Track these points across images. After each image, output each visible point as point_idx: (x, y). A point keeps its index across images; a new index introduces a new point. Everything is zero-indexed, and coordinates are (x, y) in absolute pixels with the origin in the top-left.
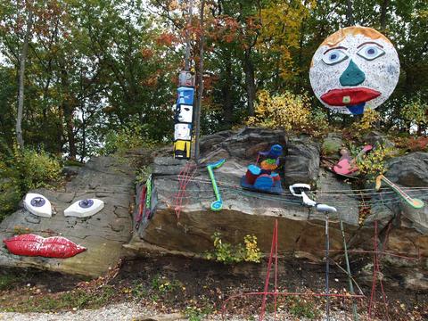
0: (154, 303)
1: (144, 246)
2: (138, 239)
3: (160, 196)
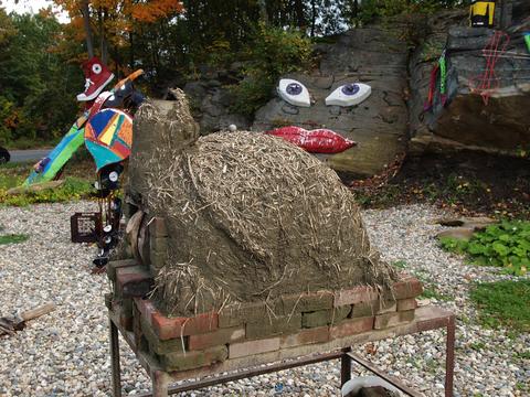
0: (453, 205)
1: (435, 140)
2: (426, 131)
3: (461, 78)
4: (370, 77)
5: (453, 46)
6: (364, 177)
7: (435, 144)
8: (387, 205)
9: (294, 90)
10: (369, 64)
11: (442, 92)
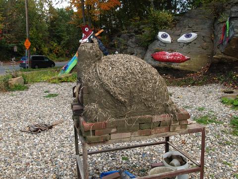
0: (231, 84)
1: (224, 56)
2: (220, 53)
3: (235, 30)
4: (197, 30)
5: (233, 16)
6: (193, 72)
7: (224, 58)
8: (202, 84)
9: (165, 36)
10: (197, 24)
11: (227, 36)
